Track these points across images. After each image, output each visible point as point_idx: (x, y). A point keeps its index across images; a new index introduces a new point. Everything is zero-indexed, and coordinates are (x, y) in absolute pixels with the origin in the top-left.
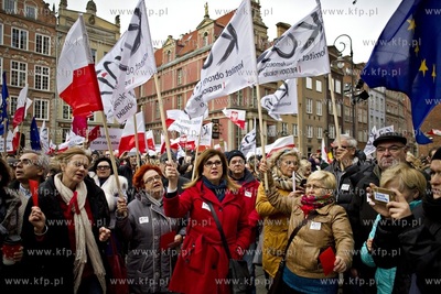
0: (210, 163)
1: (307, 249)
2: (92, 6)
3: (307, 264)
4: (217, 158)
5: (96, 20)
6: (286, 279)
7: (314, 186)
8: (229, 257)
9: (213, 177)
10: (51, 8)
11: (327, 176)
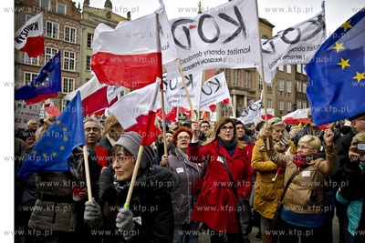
0: (225, 128)
1: (301, 192)
2: (109, 4)
3: (302, 202)
4: (230, 124)
5: (112, 15)
6: (283, 217)
7: (303, 147)
8: (237, 197)
9: (227, 139)
10: (77, 6)
11: (313, 139)
